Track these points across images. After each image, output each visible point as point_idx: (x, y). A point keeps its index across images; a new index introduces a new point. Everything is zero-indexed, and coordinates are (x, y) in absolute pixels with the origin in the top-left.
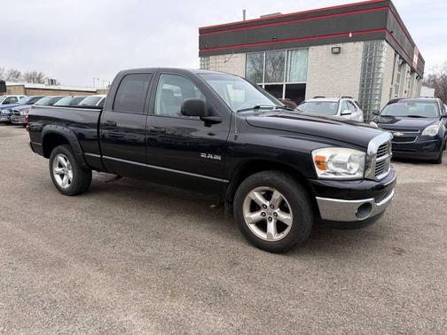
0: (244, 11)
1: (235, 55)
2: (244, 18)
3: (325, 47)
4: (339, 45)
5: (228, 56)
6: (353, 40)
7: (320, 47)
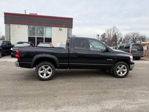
0: (25, 11)
1: (23, 25)
2: (25, 13)
3: (57, 28)
4: (61, 28)
5: (20, 25)
6: (65, 27)
7: (55, 28)
